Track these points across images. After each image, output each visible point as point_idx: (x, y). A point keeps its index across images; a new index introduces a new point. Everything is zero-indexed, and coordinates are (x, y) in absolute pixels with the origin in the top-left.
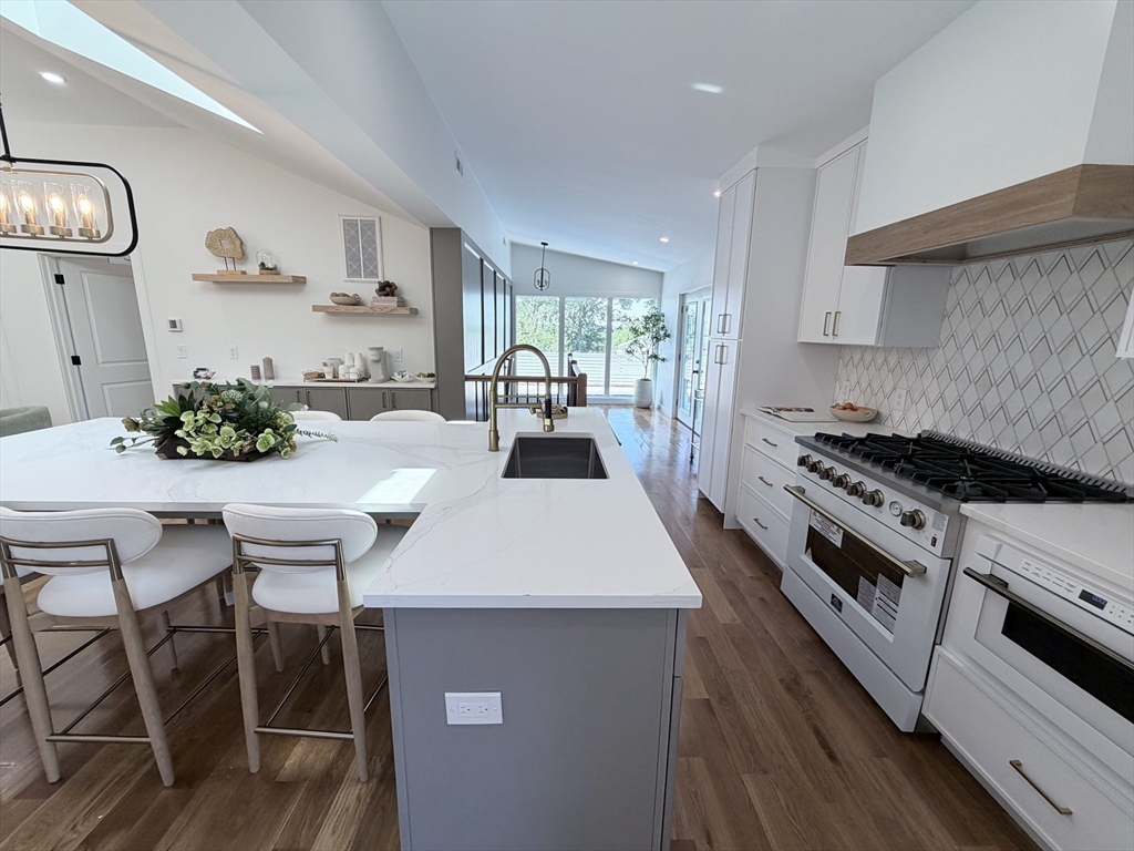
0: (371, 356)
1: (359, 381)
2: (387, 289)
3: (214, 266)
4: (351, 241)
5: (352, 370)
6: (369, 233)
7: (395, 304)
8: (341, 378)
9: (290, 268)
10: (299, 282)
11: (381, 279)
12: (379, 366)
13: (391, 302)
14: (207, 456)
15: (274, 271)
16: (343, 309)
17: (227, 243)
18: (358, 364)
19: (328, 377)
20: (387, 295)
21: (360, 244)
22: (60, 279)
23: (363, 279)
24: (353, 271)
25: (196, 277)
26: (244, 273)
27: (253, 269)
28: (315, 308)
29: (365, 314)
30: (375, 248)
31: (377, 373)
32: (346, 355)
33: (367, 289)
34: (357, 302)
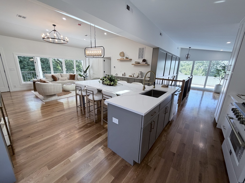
0: (139, 73)
1: (137, 77)
2: (144, 61)
3: (120, 58)
4: (140, 52)
5: (136, 75)
6: (143, 50)
7: (145, 63)
8: (134, 77)
9: (130, 58)
10: (131, 60)
11: (144, 59)
12: (141, 75)
13: (144, 63)
14: (106, 84)
15: (128, 58)
16: (136, 64)
17: (122, 54)
18: (137, 74)
19: (132, 76)
20: (144, 62)
21: (141, 52)
22: (104, 61)
23: (141, 59)
24: (139, 58)
25: (118, 60)
26: (124, 59)
27: (125, 58)
28: (132, 64)
29: (140, 65)
30: (143, 53)
31: (140, 76)
32: (136, 73)
33: (141, 61)
34: (139, 63)
